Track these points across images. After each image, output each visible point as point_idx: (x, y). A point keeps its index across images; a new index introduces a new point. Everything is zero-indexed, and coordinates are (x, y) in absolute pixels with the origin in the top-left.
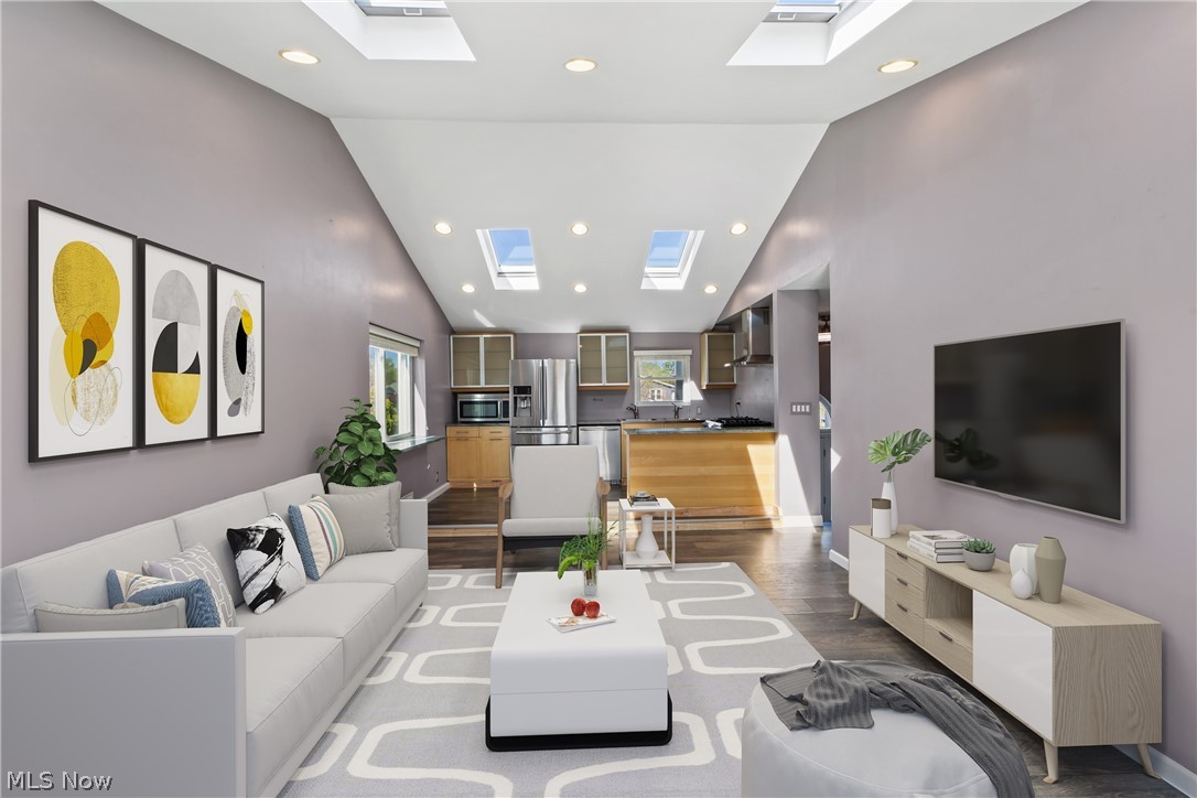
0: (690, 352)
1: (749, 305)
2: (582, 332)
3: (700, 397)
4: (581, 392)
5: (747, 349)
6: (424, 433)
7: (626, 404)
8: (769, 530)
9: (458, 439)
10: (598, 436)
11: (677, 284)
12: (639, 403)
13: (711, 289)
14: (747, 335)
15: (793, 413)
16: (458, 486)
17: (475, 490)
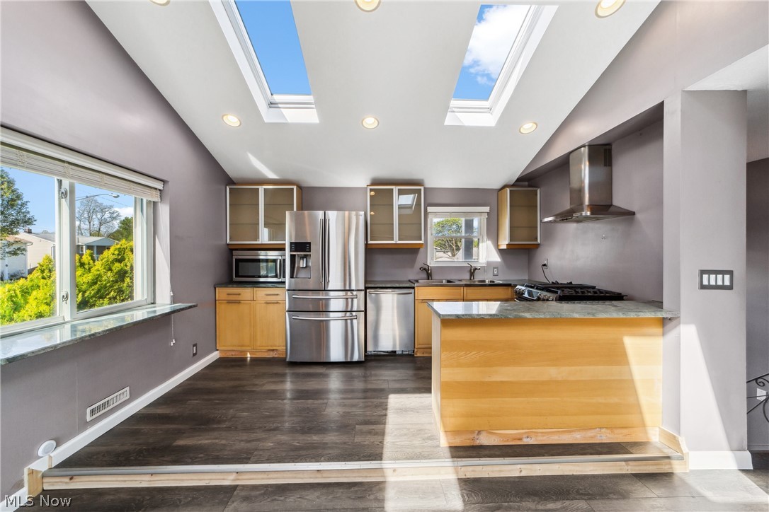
0: (487, 209)
1: (586, 142)
2: (373, 184)
3: (496, 258)
4: (369, 250)
6: (168, 301)
7: (419, 263)
8: (664, 477)
9: (229, 302)
10: (389, 301)
11: (489, 120)
12: (431, 263)
13: (528, 128)
16: (229, 355)
17: (249, 359)
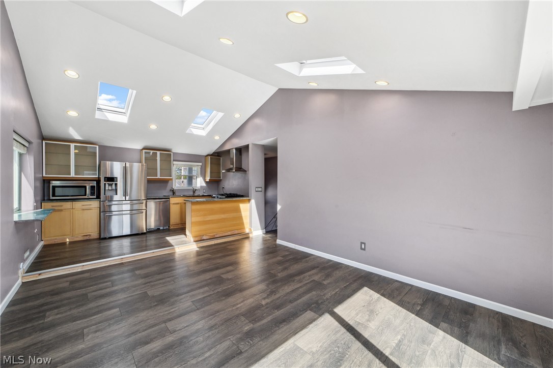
0: (201, 164)
1: (235, 147)
3: (204, 185)
5: (233, 164)
6: (31, 208)
7: (169, 188)
8: (248, 238)
11: (203, 133)
12: (175, 188)
13: (217, 138)
14: (233, 159)
15: (256, 191)
16: (53, 242)
17: (68, 243)
